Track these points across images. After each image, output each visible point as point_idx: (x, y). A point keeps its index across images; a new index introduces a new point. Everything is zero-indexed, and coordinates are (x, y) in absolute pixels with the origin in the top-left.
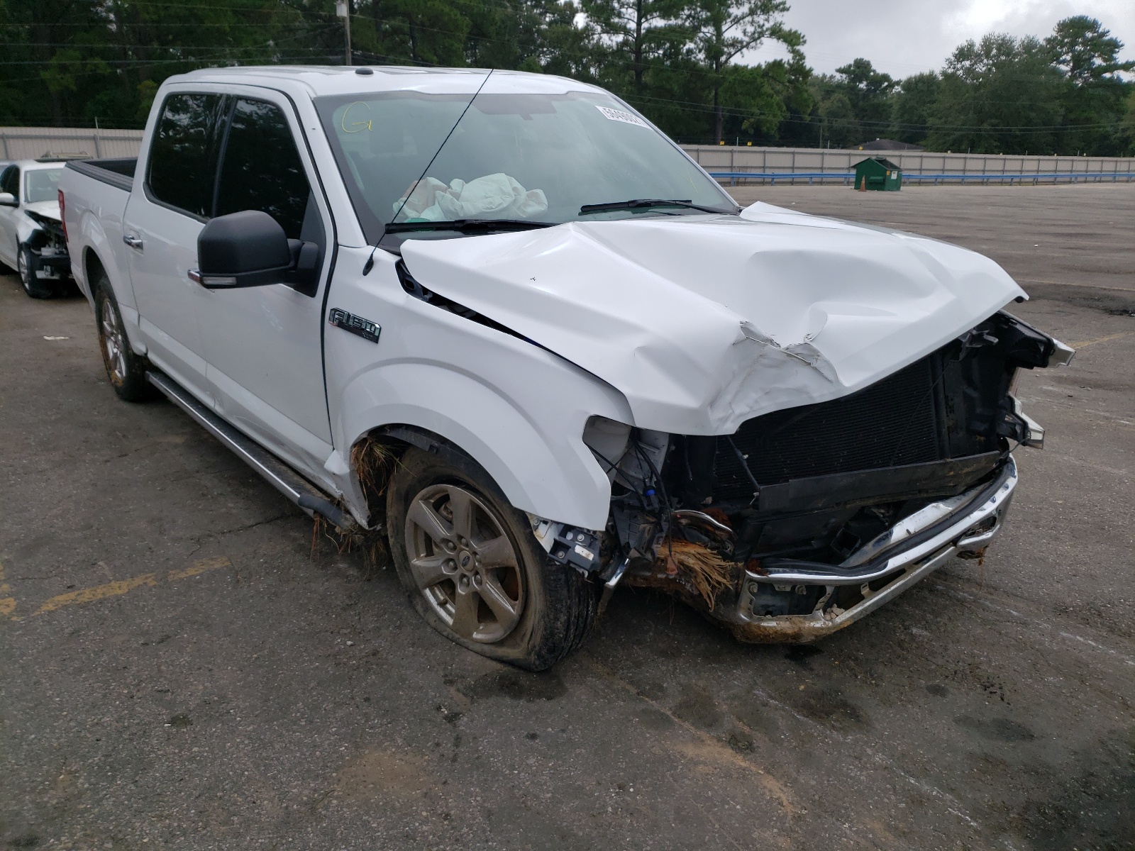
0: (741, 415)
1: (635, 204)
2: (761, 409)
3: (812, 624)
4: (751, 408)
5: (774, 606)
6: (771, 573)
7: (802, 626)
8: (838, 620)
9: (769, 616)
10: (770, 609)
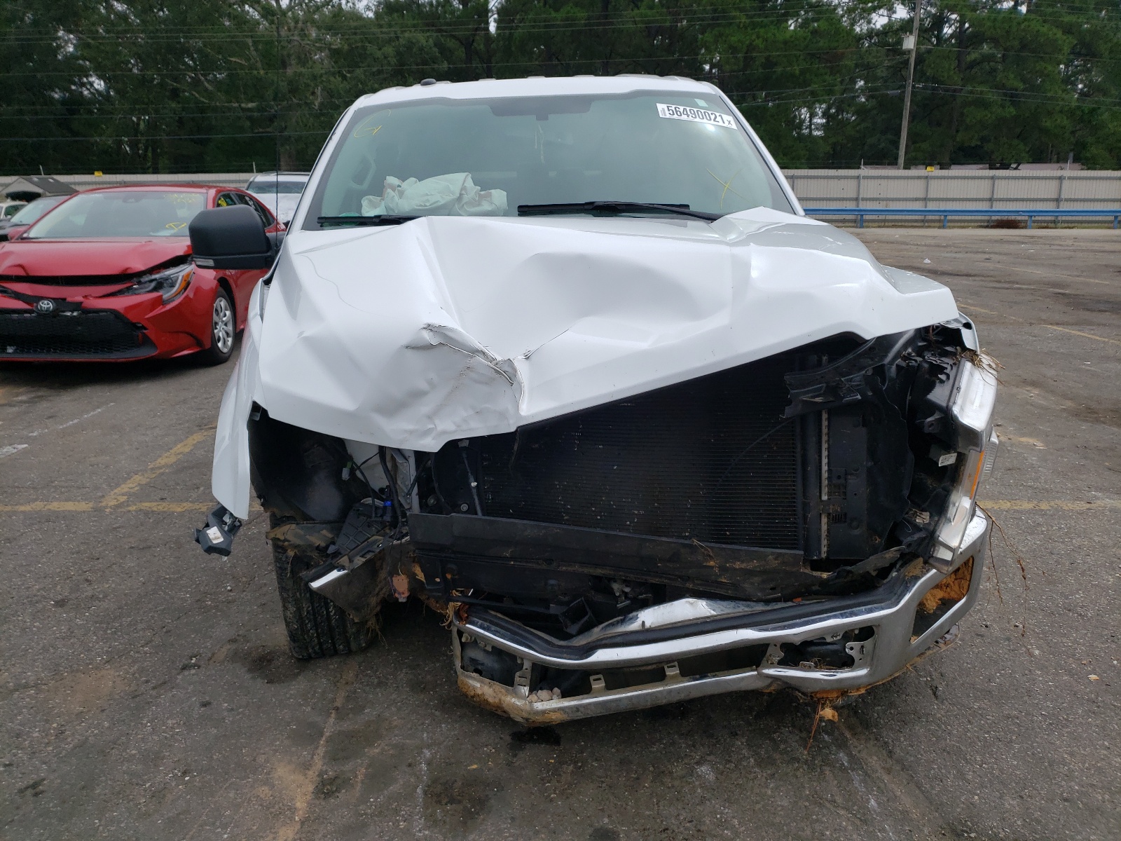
0: (444, 433)
1: (591, 207)
2: (470, 430)
3: (513, 700)
4: (458, 426)
5: (483, 664)
6: (471, 623)
7: (503, 698)
8: (539, 706)
9: (475, 675)
10: (480, 667)
